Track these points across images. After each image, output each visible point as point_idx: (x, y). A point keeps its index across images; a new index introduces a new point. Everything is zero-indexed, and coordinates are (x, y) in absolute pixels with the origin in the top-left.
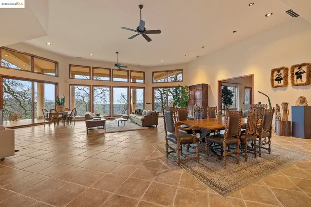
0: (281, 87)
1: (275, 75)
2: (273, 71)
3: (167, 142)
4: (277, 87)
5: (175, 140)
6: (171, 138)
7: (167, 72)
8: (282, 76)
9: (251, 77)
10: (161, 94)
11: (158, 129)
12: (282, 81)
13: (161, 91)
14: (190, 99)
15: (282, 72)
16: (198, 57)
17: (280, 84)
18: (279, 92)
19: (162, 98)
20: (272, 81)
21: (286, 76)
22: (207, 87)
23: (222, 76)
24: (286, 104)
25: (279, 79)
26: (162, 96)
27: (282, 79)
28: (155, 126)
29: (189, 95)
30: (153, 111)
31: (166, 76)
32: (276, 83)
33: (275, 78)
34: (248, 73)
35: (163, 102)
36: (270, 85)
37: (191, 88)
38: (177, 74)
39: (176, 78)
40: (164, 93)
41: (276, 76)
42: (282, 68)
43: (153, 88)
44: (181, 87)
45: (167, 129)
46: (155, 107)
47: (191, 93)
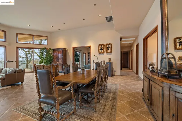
0: (102, 53)
1: (100, 47)
2: (99, 46)
3: (40, 105)
4: (101, 53)
5: (53, 102)
6: (48, 101)
7: (33, 36)
8: (103, 48)
9: (90, 47)
10: (26, 54)
11: (25, 86)
12: (103, 50)
13: (26, 52)
14: (53, 58)
15: (102, 46)
16: (59, 30)
18: (101, 55)
19: (27, 57)
20: (99, 50)
21: (104, 48)
22: (66, 51)
23: (75, 45)
24: (104, 61)
25: (101, 50)
26: (27, 55)
27: (102, 49)
28: (20, 83)
29: (53, 55)
30: (17, 69)
31: (32, 39)
32: (100, 51)
33: (100, 49)
34: (89, 45)
35: (28, 61)
36: (98, 52)
37: (54, 50)
38: (42, 40)
39: (41, 42)
40: (29, 53)
42: (103, 44)
43: (17, 48)
44: (47, 49)
45: (41, 90)
46: (19, 64)
47: (54, 54)
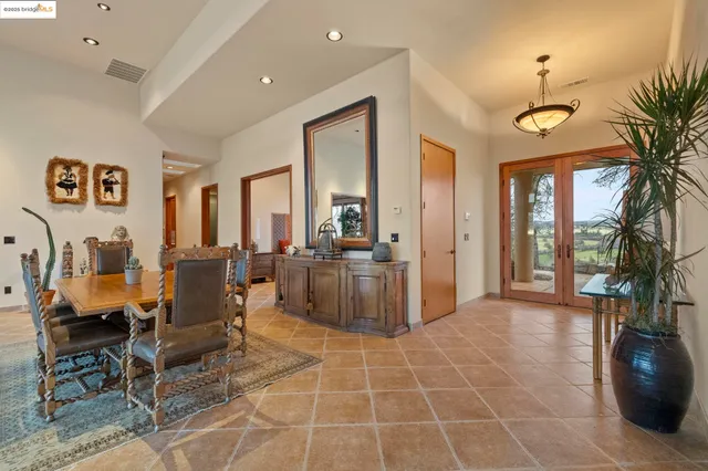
0: (72, 202)
1: (57, 173)
2: (53, 164)
4: (64, 201)
8: (76, 180)
15: (75, 170)
17: (70, 197)
20: (50, 187)
21: (84, 183)
25: (69, 186)
27: (74, 186)
41: (60, 176)
42: (77, 163)
